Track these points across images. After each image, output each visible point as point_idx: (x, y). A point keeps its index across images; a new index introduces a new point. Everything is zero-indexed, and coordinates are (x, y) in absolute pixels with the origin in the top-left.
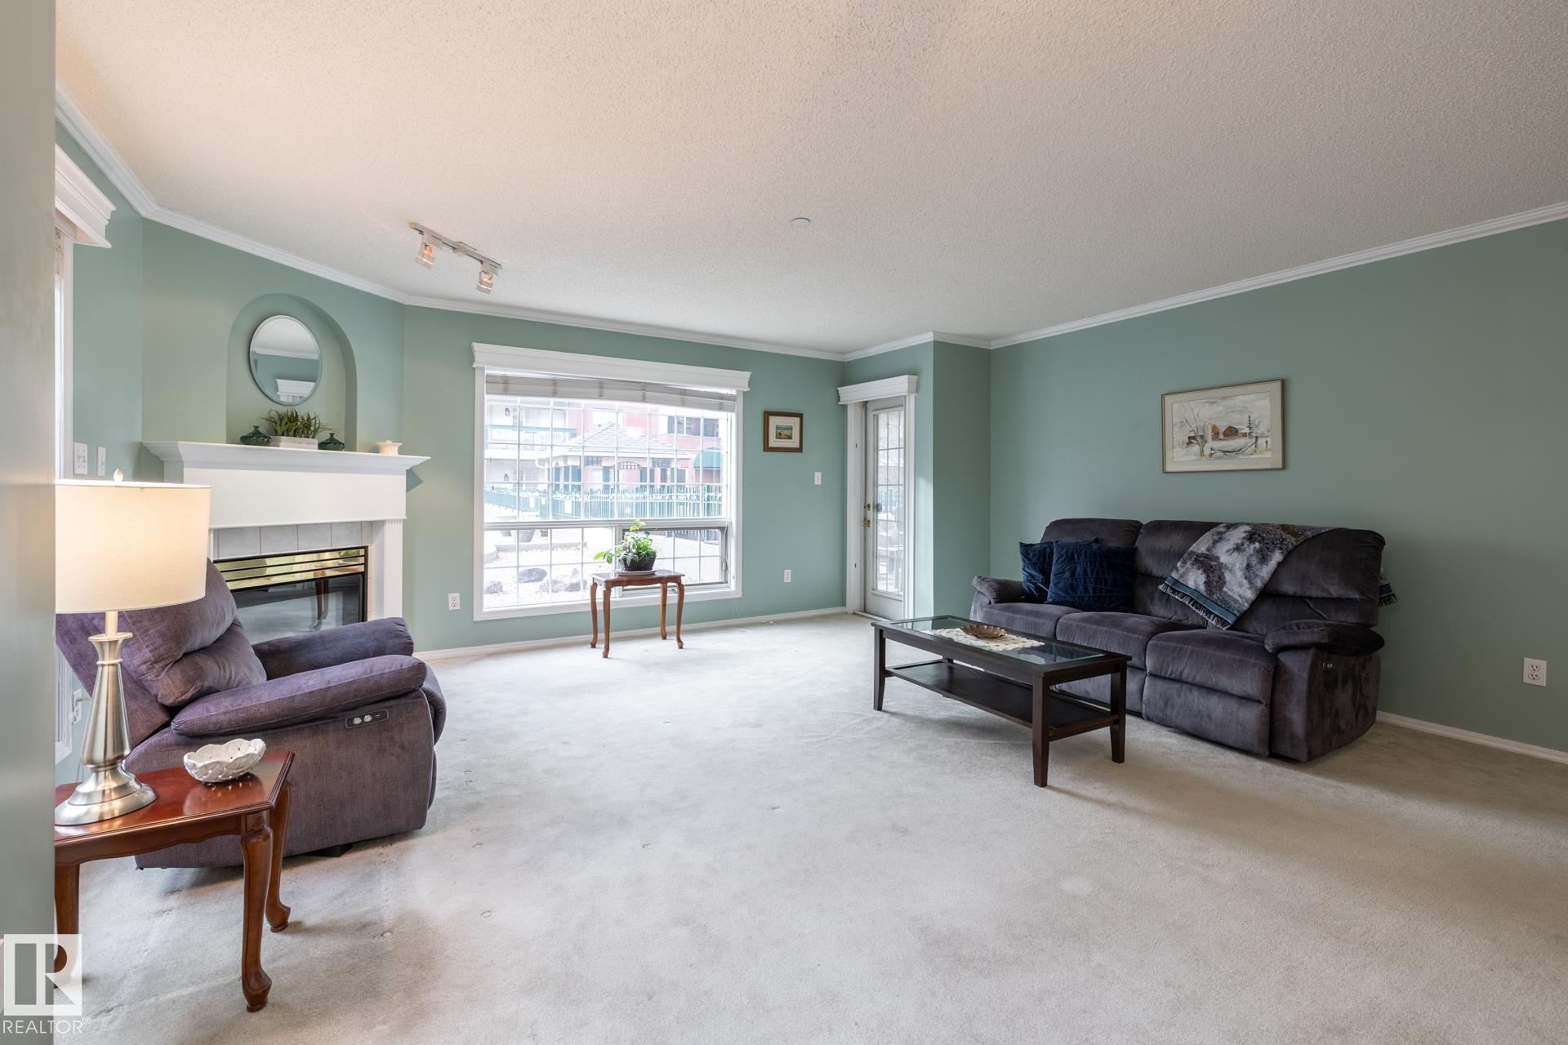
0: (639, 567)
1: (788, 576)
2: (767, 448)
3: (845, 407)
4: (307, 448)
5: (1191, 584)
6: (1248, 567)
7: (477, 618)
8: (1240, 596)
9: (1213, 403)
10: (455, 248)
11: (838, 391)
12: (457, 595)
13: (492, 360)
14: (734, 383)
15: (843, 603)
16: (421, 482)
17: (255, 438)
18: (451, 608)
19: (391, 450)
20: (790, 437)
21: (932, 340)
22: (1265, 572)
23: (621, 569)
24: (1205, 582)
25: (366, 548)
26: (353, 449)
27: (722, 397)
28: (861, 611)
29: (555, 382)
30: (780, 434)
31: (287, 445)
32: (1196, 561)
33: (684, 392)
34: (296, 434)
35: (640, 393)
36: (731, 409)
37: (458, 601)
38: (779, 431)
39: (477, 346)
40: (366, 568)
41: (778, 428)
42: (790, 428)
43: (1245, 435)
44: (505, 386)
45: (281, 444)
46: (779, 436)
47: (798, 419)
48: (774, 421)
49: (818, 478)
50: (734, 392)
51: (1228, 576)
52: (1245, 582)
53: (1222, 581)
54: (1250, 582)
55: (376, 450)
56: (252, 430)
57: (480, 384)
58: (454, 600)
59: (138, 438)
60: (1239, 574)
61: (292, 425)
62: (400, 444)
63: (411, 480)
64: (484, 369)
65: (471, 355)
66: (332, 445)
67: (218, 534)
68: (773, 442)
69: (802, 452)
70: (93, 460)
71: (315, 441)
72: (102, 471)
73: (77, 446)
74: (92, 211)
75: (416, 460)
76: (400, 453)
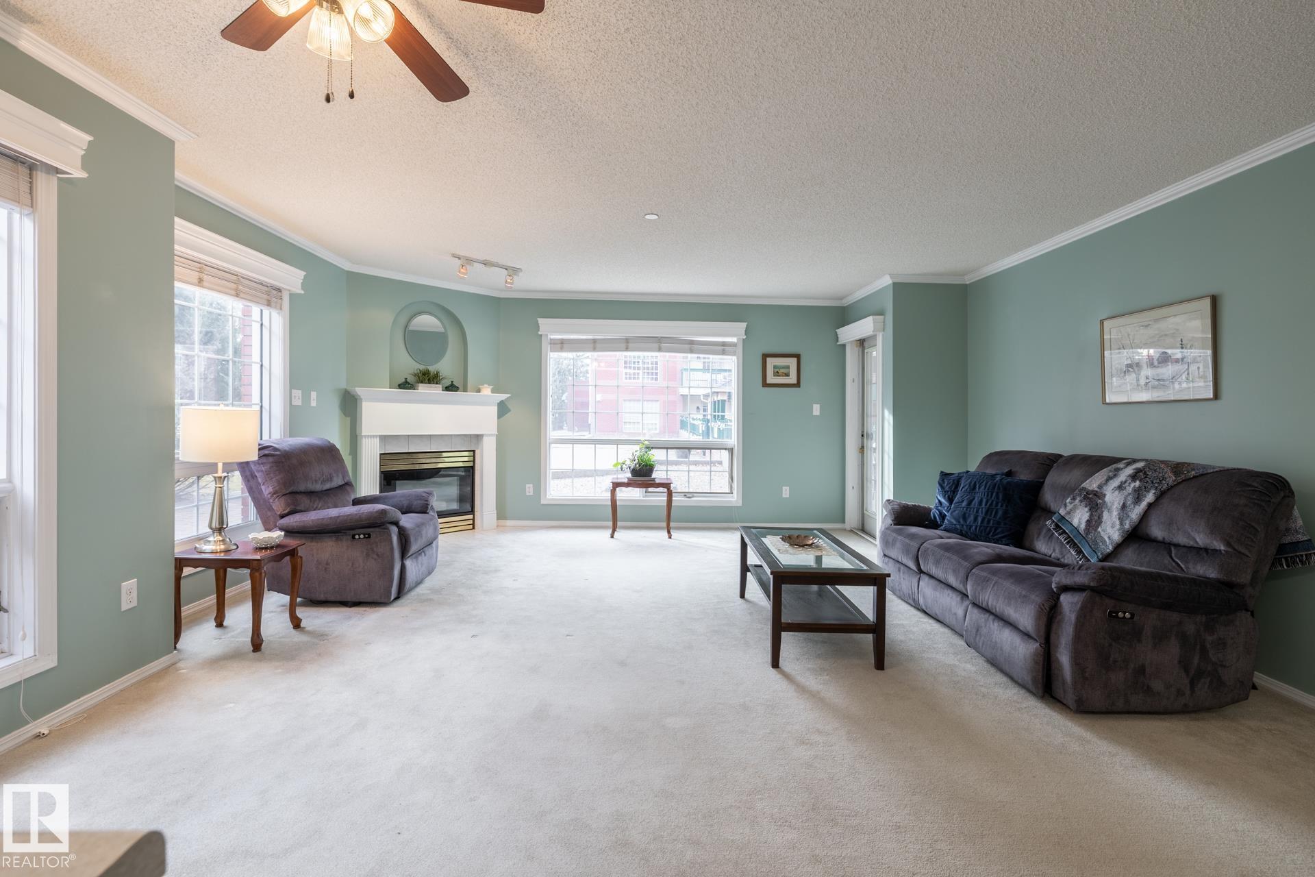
0: (642, 474)
1: (786, 492)
2: (765, 384)
3: (844, 346)
4: (435, 390)
5: (1075, 522)
6: (1124, 506)
7: (543, 502)
8: (1109, 538)
9: (1147, 326)
10: (485, 263)
11: (836, 332)
12: (531, 485)
13: (551, 329)
14: (733, 333)
15: (843, 522)
16: (510, 410)
17: (405, 385)
18: (528, 494)
19: (487, 391)
20: (787, 375)
21: (891, 282)
22: (1136, 513)
23: (629, 475)
24: (1088, 521)
25: (474, 451)
26: (465, 390)
27: (724, 344)
28: (858, 529)
29: (595, 341)
30: (777, 372)
31: (423, 389)
32: (1085, 498)
33: (692, 343)
34: (429, 382)
35: (657, 345)
36: (734, 354)
37: (532, 490)
38: (776, 370)
39: (541, 321)
40: (474, 463)
41: (775, 367)
42: (788, 367)
43: (1177, 361)
44: (562, 345)
45: (420, 388)
46: (777, 374)
47: (795, 359)
48: (771, 362)
49: (816, 409)
50: (734, 340)
51: (1105, 515)
52: (1118, 522)
53: (1099, 521)
54: (1121, 524)
55: (479, 391)
56: (404, 380)
57: (545, 345)
58: (529, 489)
59: (343, 385)
60: (1115, 513)
61: (428, 378)
62: (492, 387)
63: (503, 409)
64: (547, 335)
65: (537, 327)
66: (451, 388)
67: (384, 439)
68: (771, 379)
69: (799, 387)
70: (306, 398)
71: (440, 386)
72: (314, 404)
73: (293, 391)
74: (290, 277)
75: (503, 397)
76: (492, 392)
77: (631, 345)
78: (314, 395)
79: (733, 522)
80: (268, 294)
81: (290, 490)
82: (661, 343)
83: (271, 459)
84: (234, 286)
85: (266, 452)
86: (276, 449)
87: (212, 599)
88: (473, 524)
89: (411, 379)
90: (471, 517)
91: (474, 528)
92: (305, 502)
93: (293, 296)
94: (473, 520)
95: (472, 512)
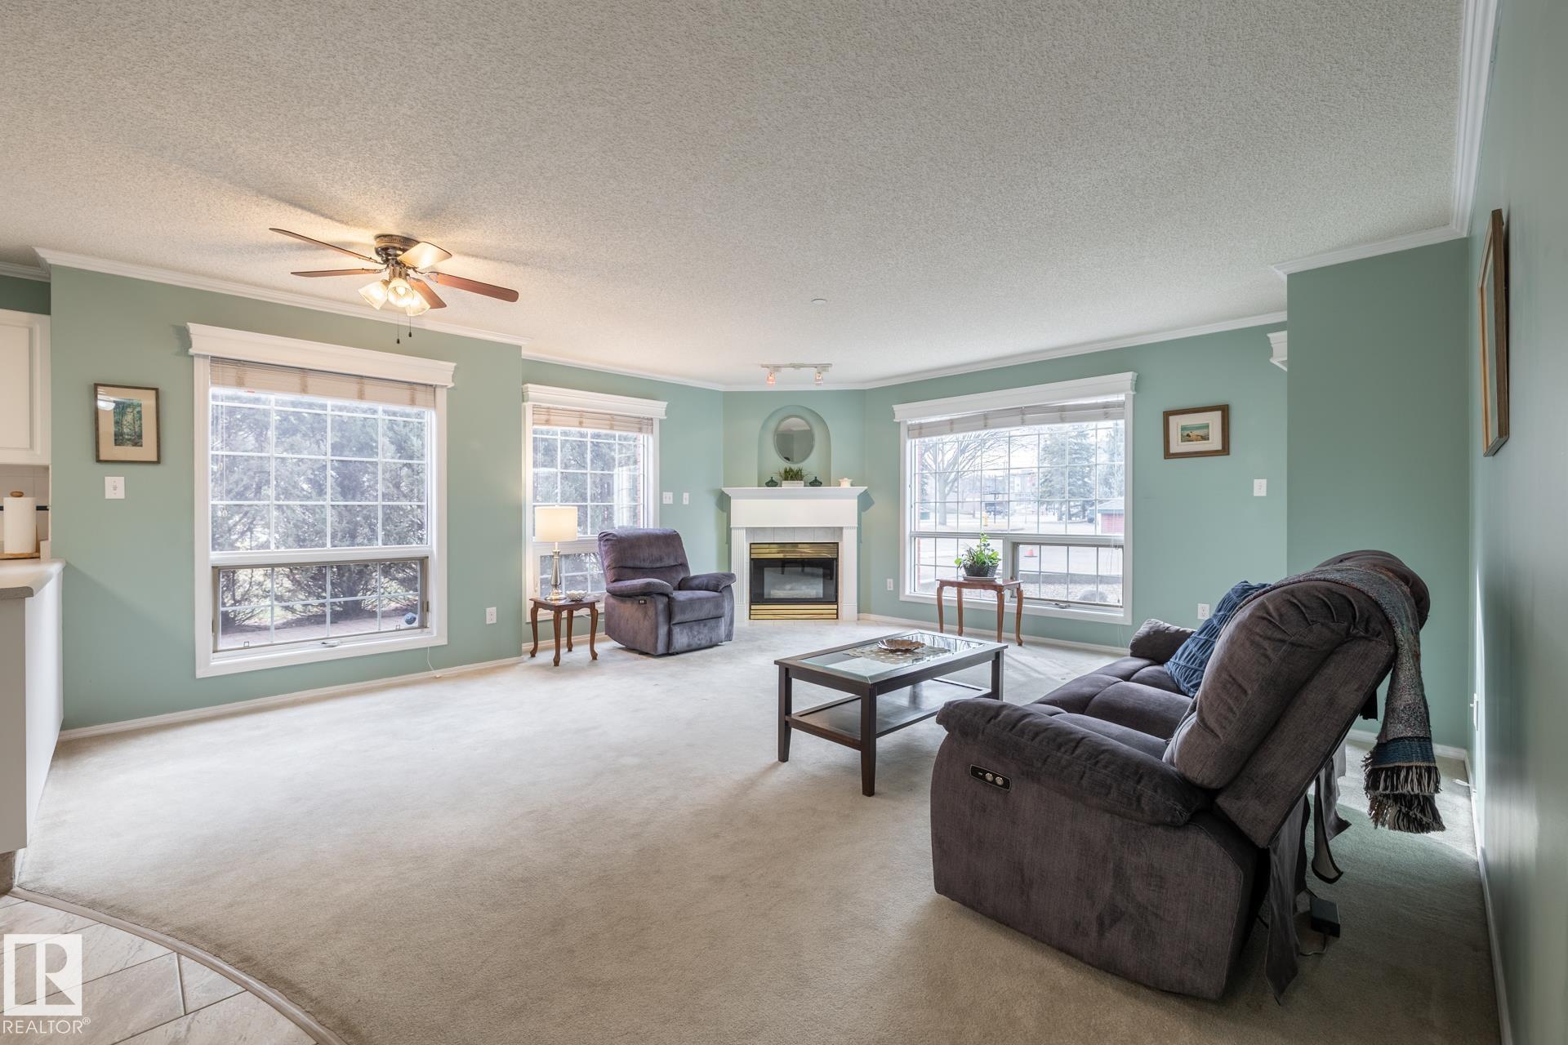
2: (1169, 455)
4: (798, 486)
7: (902, 599)
10: (794, 366)
12: (891, 581)
13: (908, 414)
14: (1118, 388)
16: (869, 502)
17: (772, 483)
18: (889, 589)
19: (846, 484)
20: (1205, 438)
21: (1287, 274)
25: (837, 544)
26: (828, 485)
27: (1106, 406)
29: (952, 422)
30: (1188, 435)
31: (787, 486)
33: (1063, 409)
34: (793, 479)
35: (1018, 418)
36: (1120, 417)
37: (891, 585)
38: (1186, 433)
39: (896, 407)
40: (837, 556)
41: (1183, 428)
42: (1207, 426)
44: (920, 431)
45: (785, 485)
46: (1187, 438)
47: (1218, 414)
48: (1177, 422)
49: (1260, 488)
50: (1121, 398)
55: (837, 485)
56: (770, 479)
57: (903, 431)
58: (889, 585)
59: (717, 487)
61: (792, 475)
62: (850, 480)
63: (865, 502)
64: (906, 422)
65: (893, 415)
66: (815, 483)
67: (751, 531)
68: (1177, 446)
69: (1228, 454)
70: (678, 498)
71: (802, 482)
72: (686, 502)
73: (664, 493)
74: (656, 409)
75: (862, 489)
76: (852, 485)
77: (990, 422)
78: (686, 495)
79: (1117, 646)
80: (639, 423)
81: (620, 564)
82: (1024, 414)
83: (610, 542)
84: (608, 422)
85: (608, 537)
86: (614, 535)
87: (588, 637)
88: (837, 614)
89: (776, 478)
90: (835, 607)
91: (837, 618)
92: (629, 572)
93: (661, 421)
94: (837, 610)
95: (836, 602)
